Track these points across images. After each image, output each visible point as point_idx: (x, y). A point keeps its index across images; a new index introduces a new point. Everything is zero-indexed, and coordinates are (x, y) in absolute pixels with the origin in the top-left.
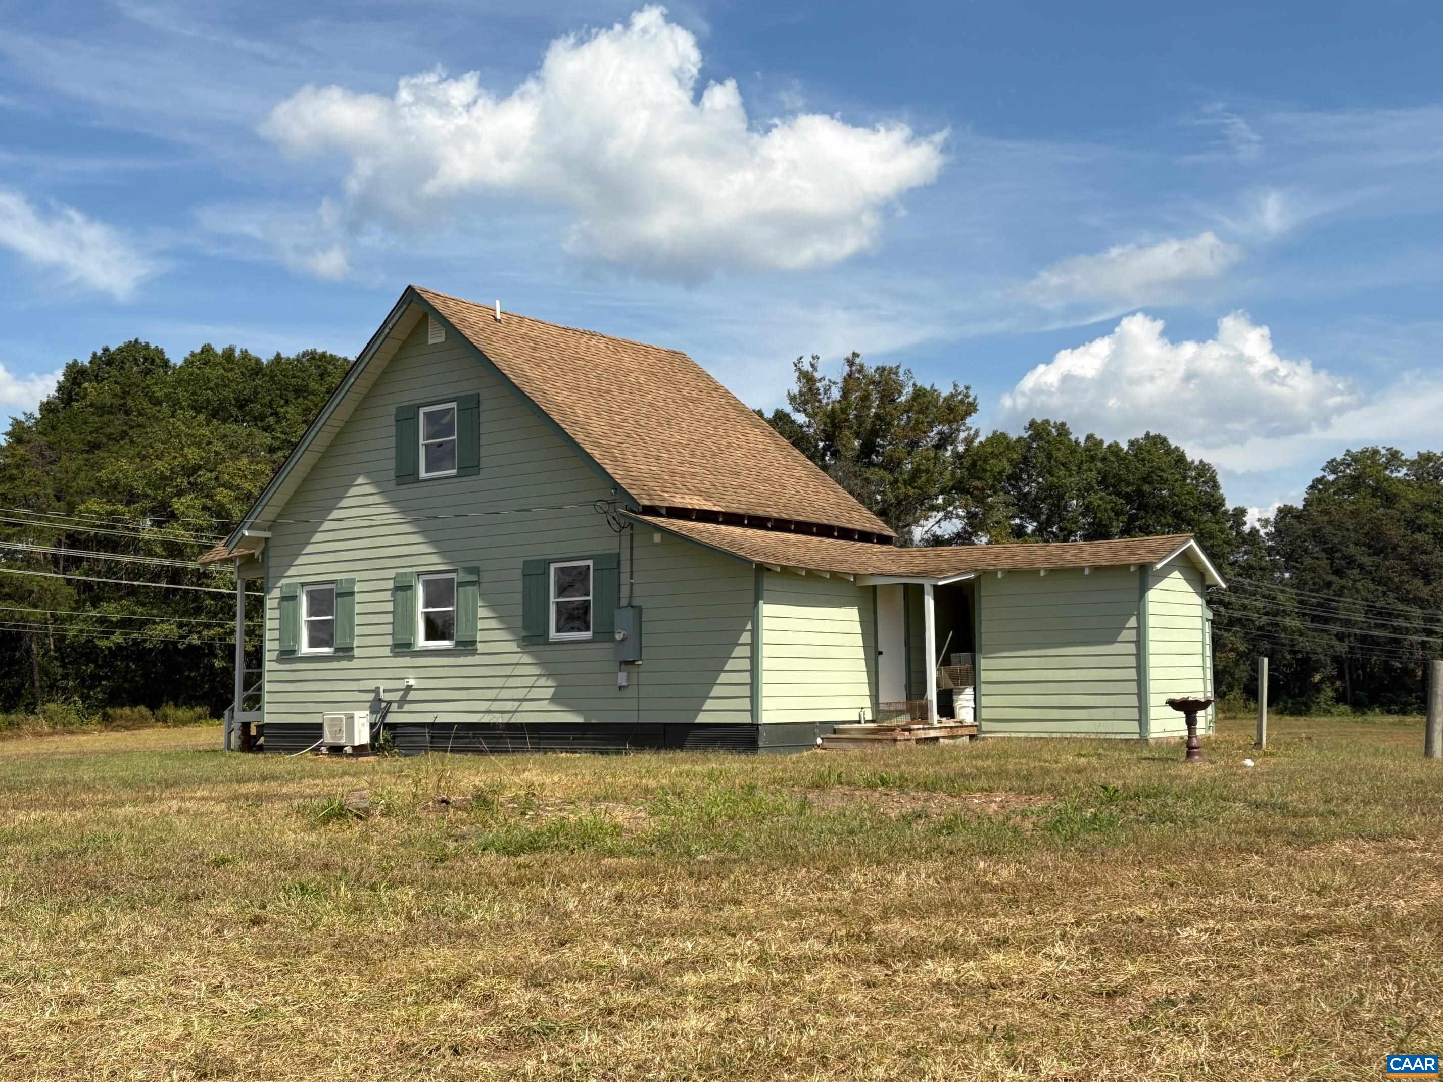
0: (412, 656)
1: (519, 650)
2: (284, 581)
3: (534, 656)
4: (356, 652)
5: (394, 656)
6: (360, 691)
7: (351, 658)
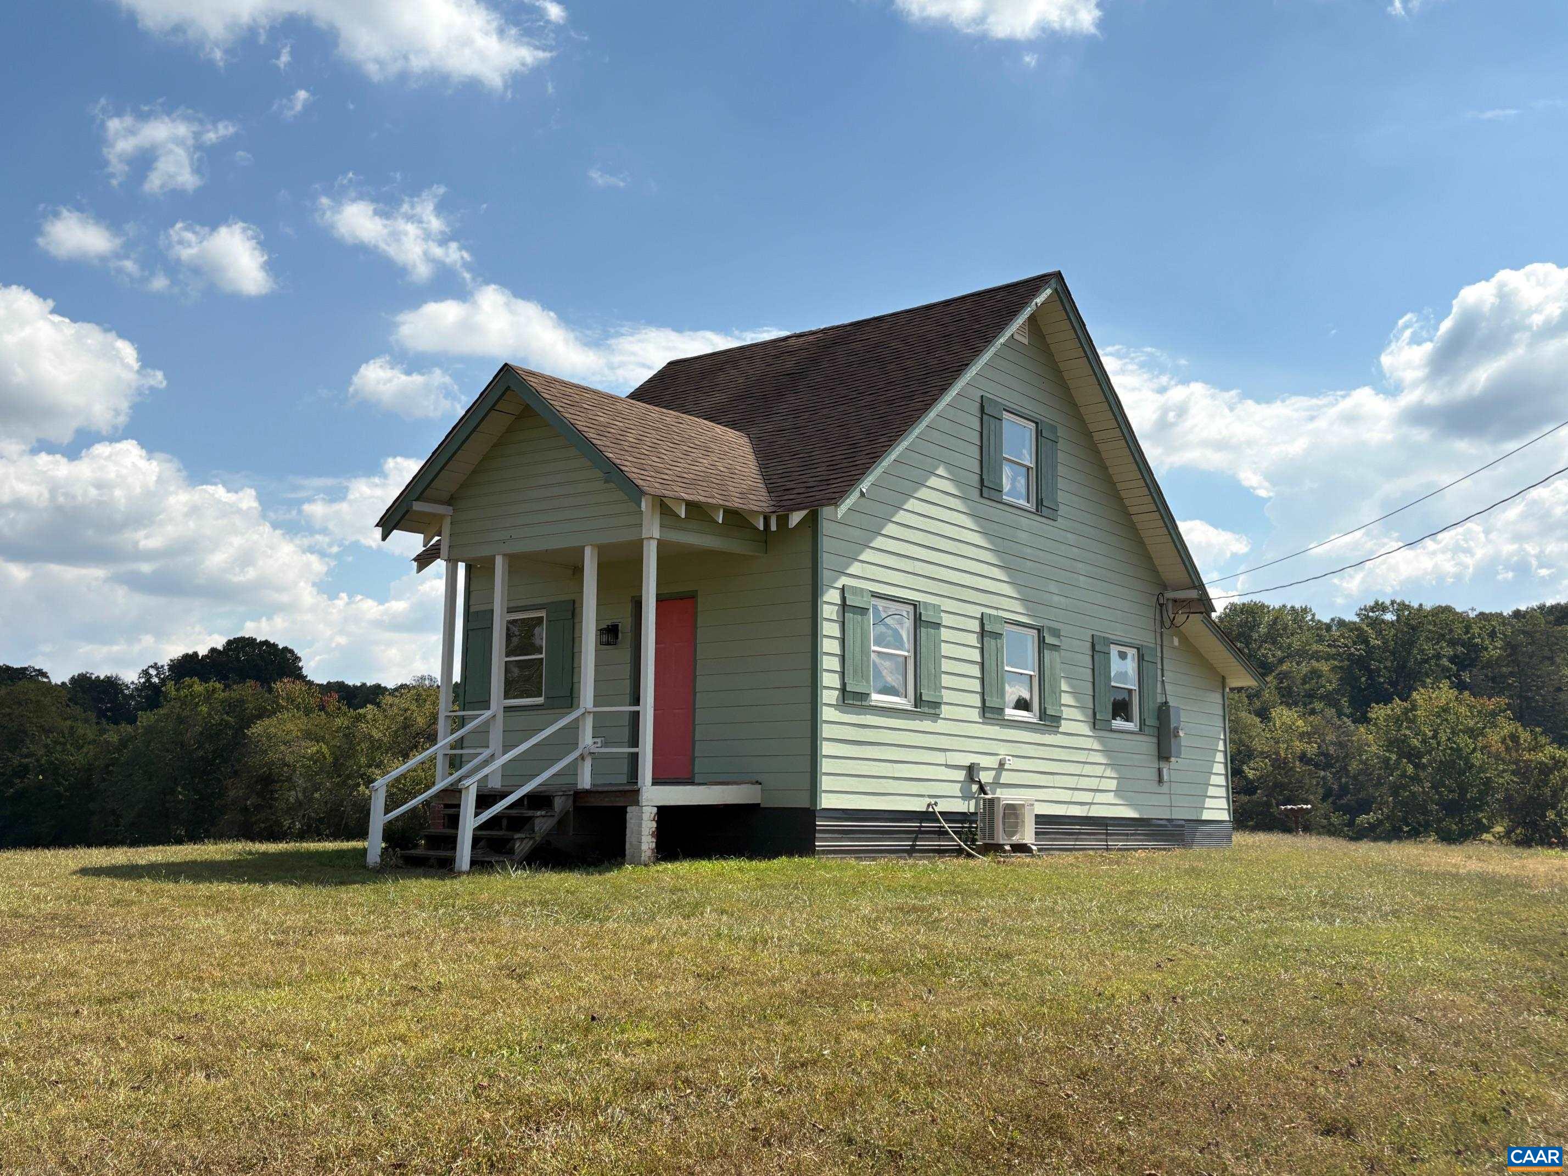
0: (1002, 726)
1: (1091, 734)
2: (843, 581)
3: (1102, 743)
4: (945, 711)
5: (982, 723)
6: (947, 766)
7: (936, 717)
